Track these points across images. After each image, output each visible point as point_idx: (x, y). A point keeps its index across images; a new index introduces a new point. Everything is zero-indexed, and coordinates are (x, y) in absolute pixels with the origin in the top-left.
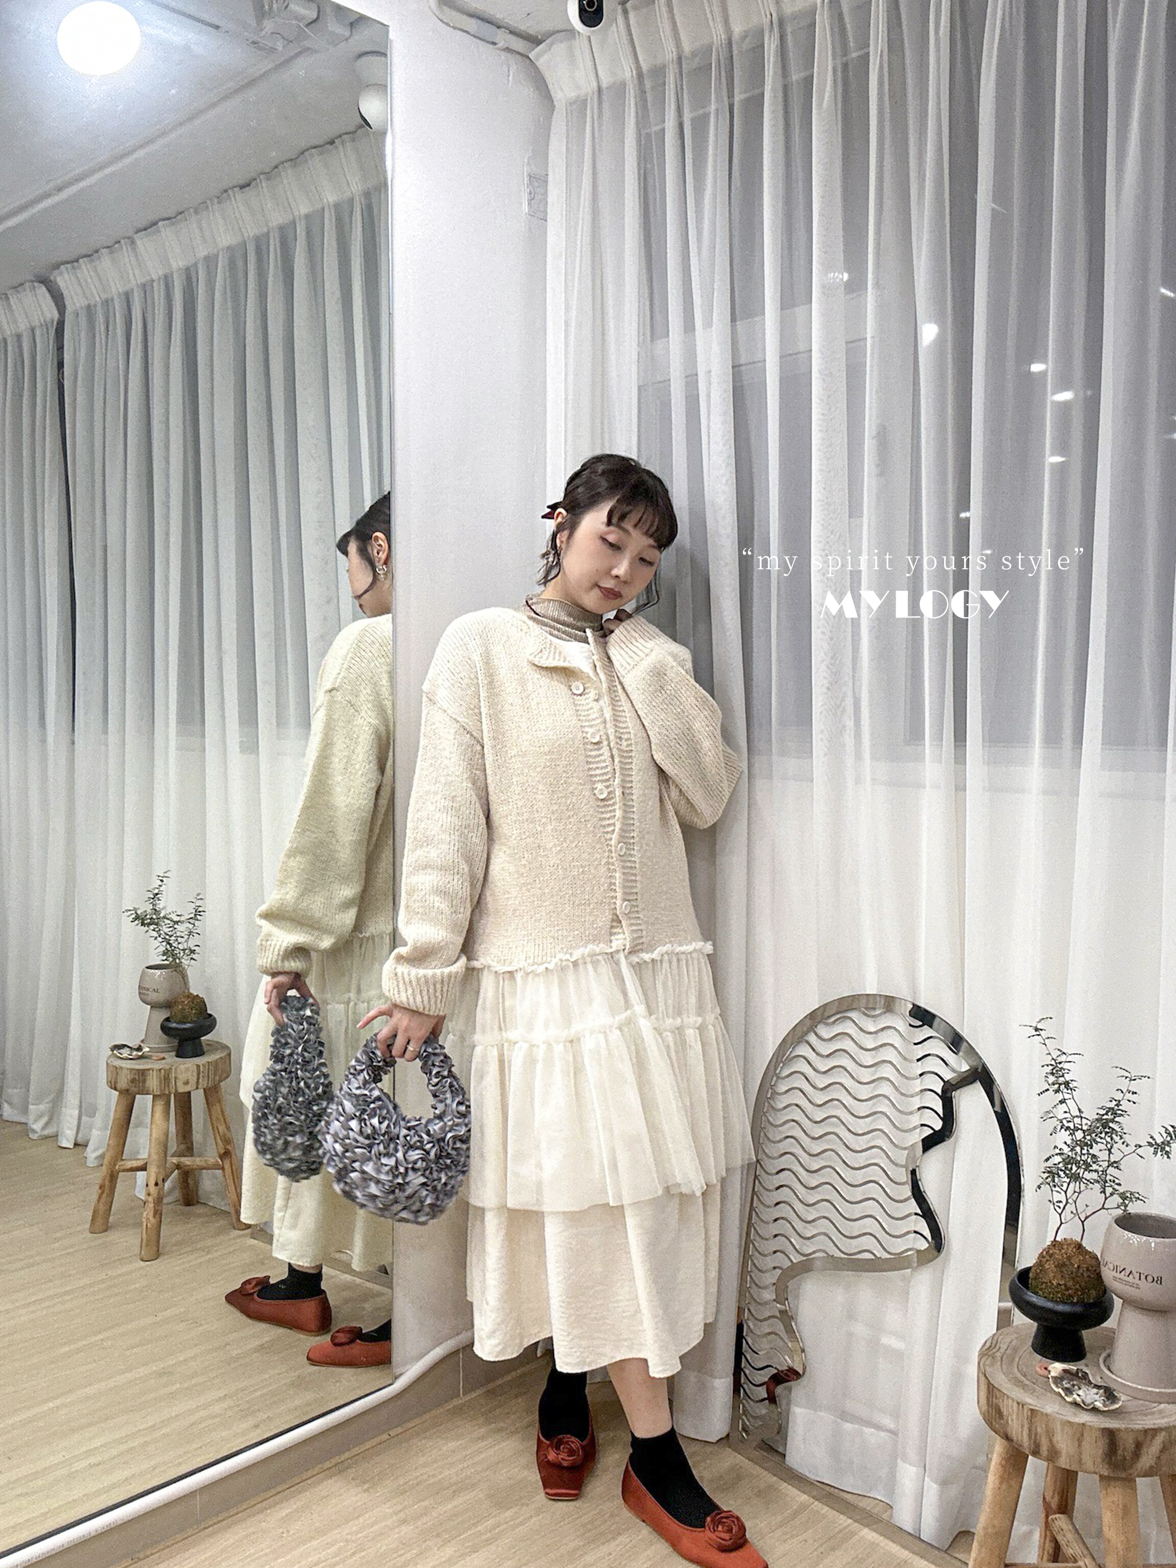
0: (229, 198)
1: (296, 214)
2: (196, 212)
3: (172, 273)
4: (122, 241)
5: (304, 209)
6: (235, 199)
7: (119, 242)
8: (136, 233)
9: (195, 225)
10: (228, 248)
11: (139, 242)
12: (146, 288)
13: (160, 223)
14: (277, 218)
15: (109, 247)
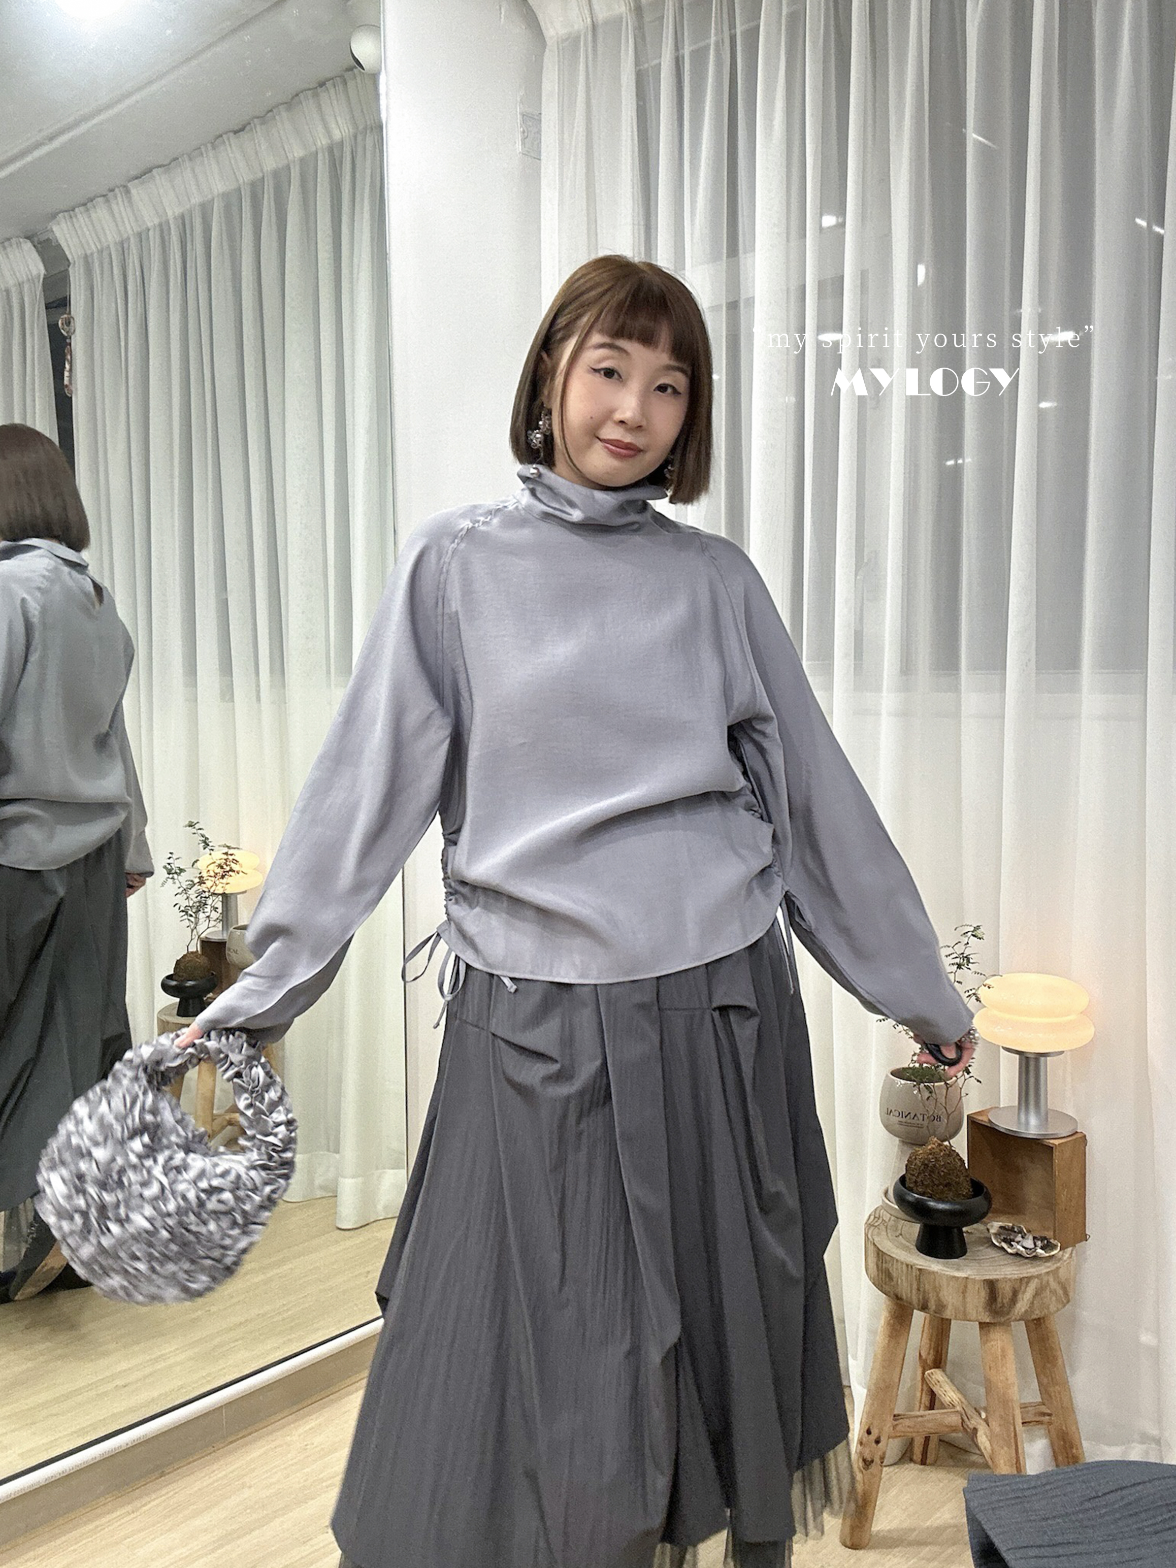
0: (224, 142)
1: (290, 157)
2: (190, 160)
3: (168, 222)
4: (117, 190)
5: (298, 152)
6: (230, 145)
7: (112, 190)
8: (129, 181)
9: (188, 174)
10: (223, 194)
11: (134, 192)
12: (142, 236)
13: (155, 171)
14: (270, 163)
15: (104, 196)
